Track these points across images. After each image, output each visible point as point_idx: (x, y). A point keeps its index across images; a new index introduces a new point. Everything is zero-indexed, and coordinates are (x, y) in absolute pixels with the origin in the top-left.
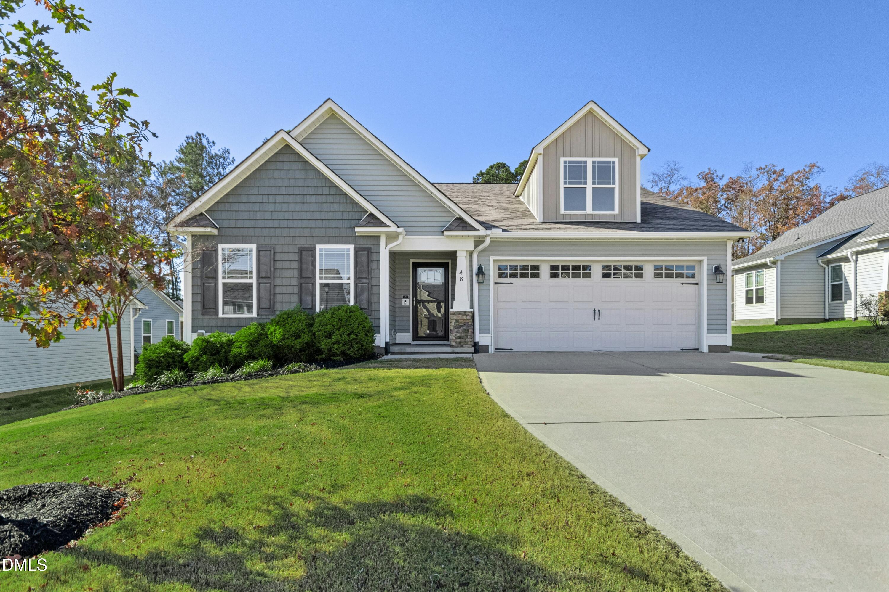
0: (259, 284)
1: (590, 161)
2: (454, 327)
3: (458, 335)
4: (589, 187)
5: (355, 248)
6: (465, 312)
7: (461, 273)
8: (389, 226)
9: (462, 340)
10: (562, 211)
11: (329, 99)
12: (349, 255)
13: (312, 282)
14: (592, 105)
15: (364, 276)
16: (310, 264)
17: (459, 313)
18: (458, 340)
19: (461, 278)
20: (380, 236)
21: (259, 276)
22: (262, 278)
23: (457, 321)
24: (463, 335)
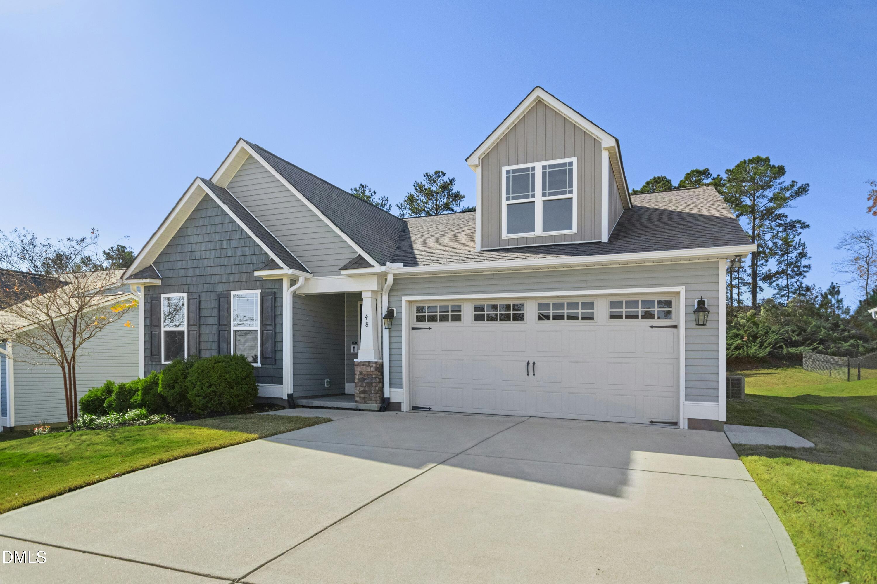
0: (189, 332)
1: (538, 166)
2: (358, 379)
3: (362, 389)
4: (539, 200)
5: (261, 293)
6: (369, 362)
7: (366, 317)
8: (282, 268)
9: (366, 395)
10: (505, 235)
11: (240, 139)
12: (256, 300)
13: (228, 329)
14: (538, 93)
15: (268, 323)
16: (226, 311)
17: (363, 364)
18: (362, 395)
19: (367, 323)
20: (282, 279)
21: (189, 325)
22: (191, 325)
23: (361, 373)
24: (367, 389)
